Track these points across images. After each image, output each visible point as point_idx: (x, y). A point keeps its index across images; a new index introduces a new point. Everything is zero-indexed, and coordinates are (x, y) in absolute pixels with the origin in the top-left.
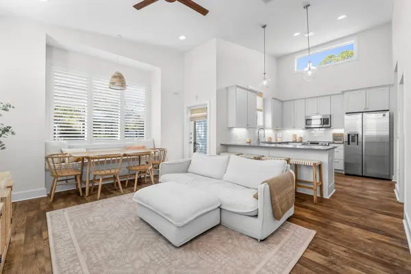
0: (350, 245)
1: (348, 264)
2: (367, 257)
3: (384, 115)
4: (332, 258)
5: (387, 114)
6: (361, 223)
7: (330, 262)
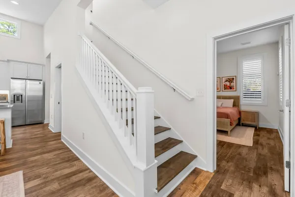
0: (47, 164)
1: (54, 172)
2: (59, 163)
3: (40, 83)
4: (44, 176)
5: (42, 82)
6: (45, 150)
7: (44, 178)
